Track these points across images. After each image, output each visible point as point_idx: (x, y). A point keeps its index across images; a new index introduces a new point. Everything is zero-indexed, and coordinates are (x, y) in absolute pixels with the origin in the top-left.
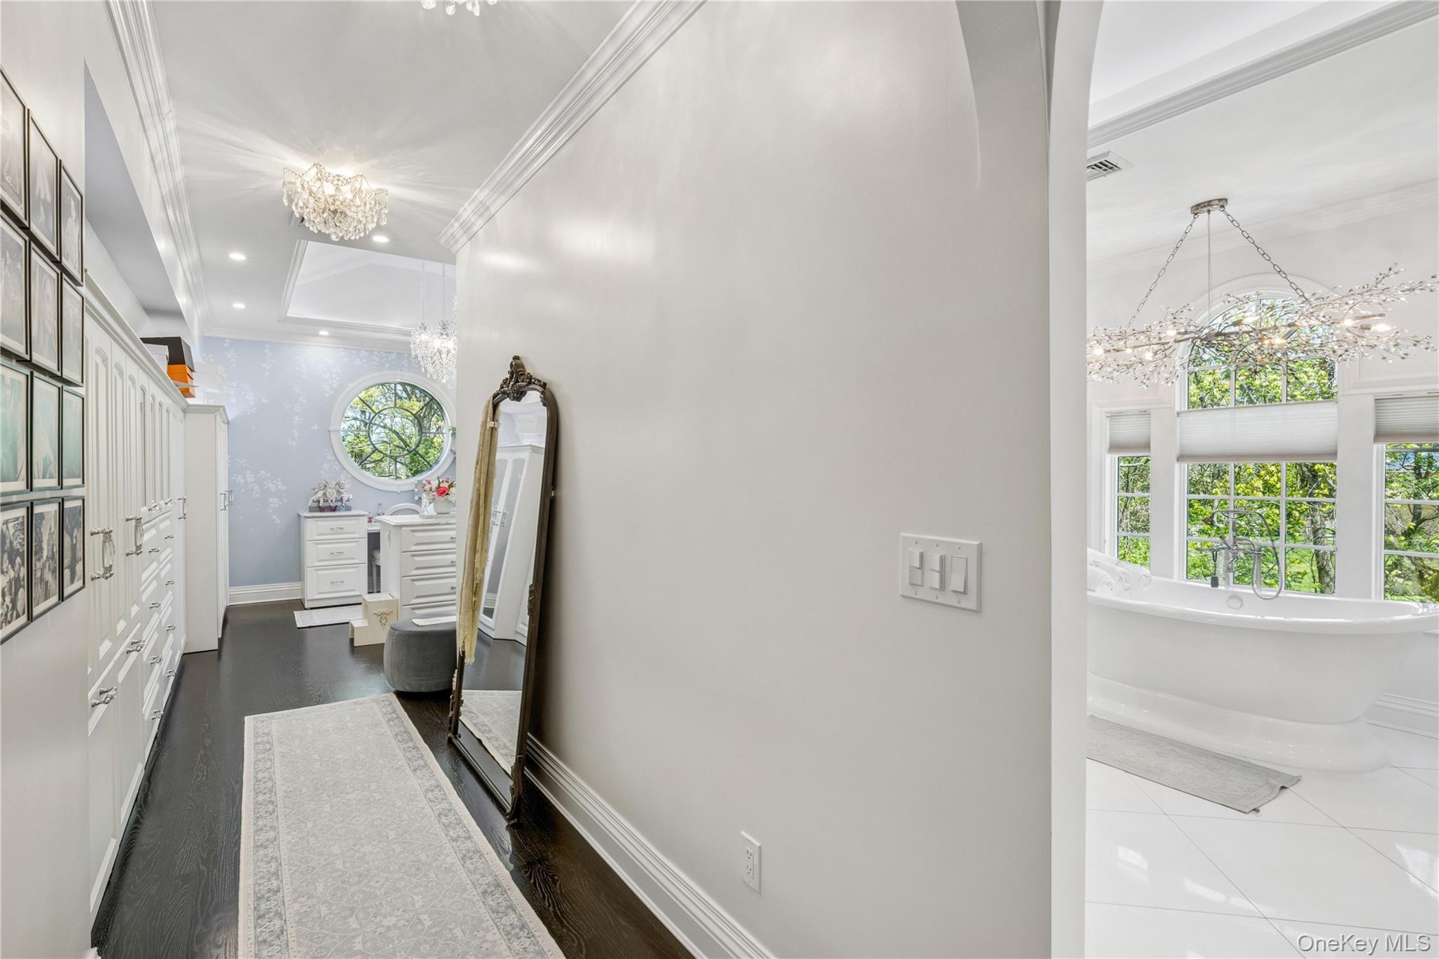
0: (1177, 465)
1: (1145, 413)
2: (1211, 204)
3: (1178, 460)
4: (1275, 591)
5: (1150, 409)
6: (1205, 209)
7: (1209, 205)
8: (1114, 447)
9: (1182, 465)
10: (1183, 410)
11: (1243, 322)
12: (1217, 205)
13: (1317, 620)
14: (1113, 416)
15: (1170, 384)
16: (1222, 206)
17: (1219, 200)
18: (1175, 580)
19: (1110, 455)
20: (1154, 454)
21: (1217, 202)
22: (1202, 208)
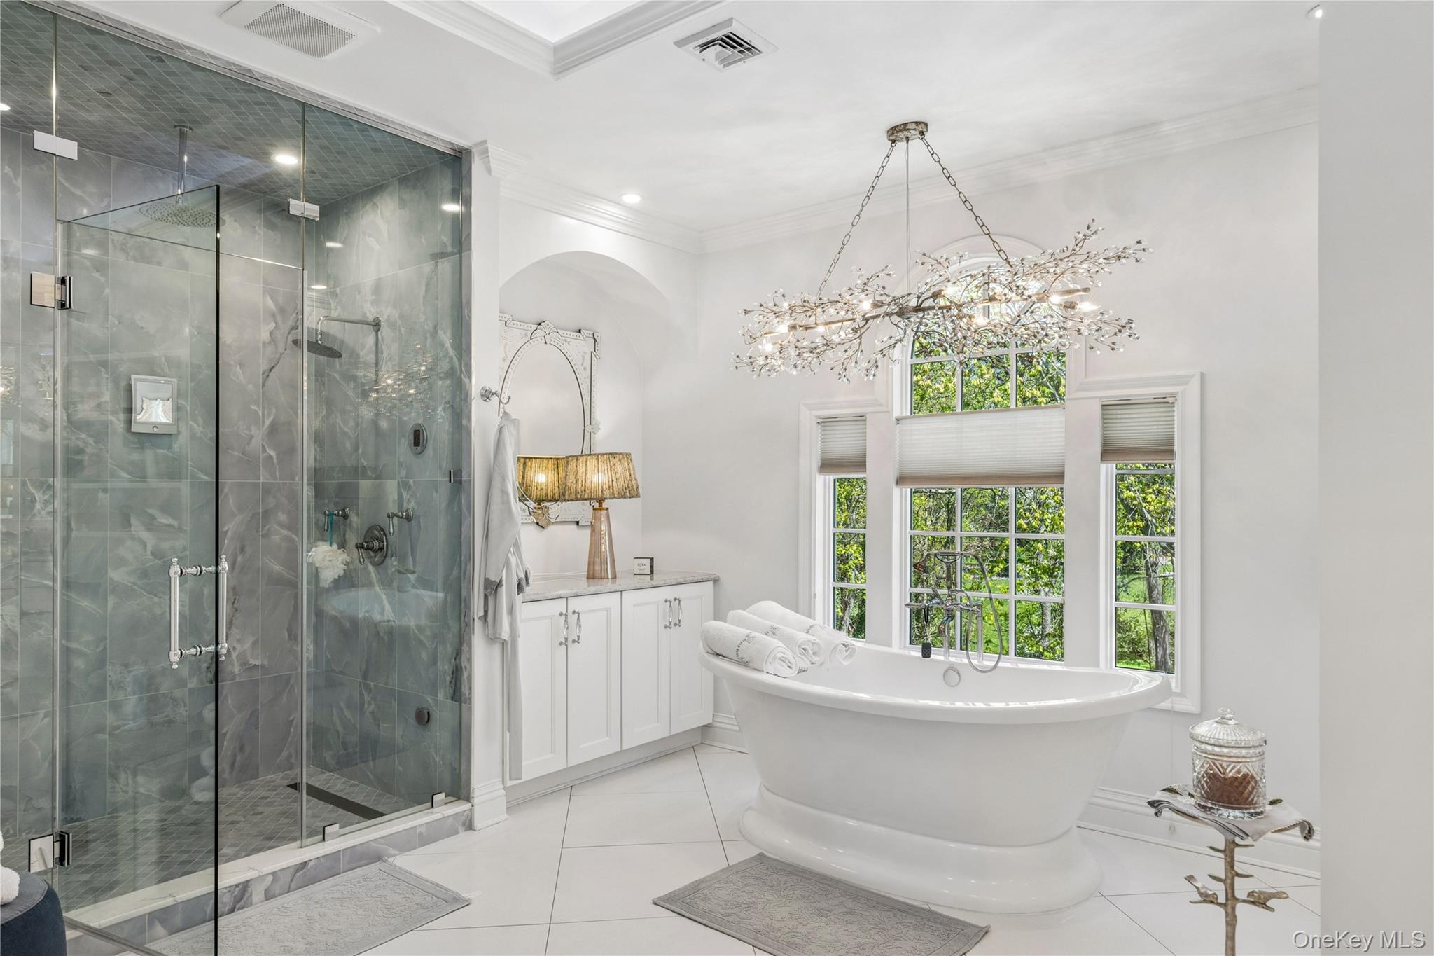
0: (896, 491)
1: (861, 418)
2: (907, 127)
3: (897, 483)
4: (994, 661)
5: (866, 413)
6: (902, 135)
7: (905, 130)
8: (827, 465)
9: (904, 489)
10: (904, 415)
11: (943, 293)
12: (915, 129)
13: (1043, 704)
14: (825, 422)
15: (871, 377)
16: (922, 133)
17: (917, 123)
18: (895, 649)
19: (822, 477)
20: (871, 473)
21: (913, 126)
22: (897, 132)
